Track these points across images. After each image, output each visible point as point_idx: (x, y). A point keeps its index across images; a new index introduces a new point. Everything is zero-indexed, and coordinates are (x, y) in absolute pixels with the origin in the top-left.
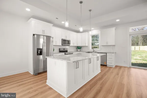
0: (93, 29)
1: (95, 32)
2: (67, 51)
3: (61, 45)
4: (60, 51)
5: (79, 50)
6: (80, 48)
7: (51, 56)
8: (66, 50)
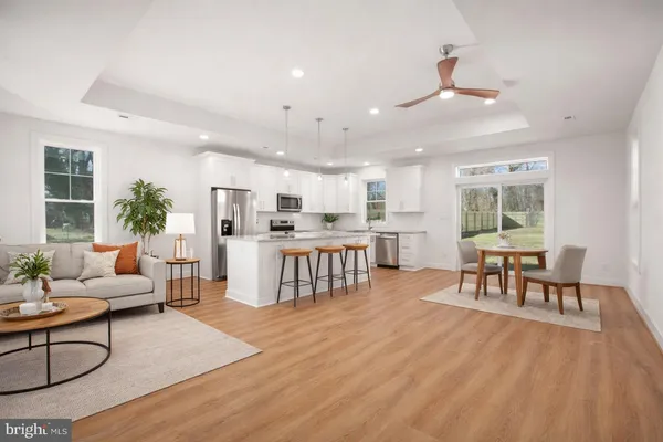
0: (367, 164)
1: (376, 173)
2: (292, 228)
3: (276, 210)
4: (273, 229)
5: (330, 225)
6: (334, 220)
7: (242, 234)
8: (289, 224)
